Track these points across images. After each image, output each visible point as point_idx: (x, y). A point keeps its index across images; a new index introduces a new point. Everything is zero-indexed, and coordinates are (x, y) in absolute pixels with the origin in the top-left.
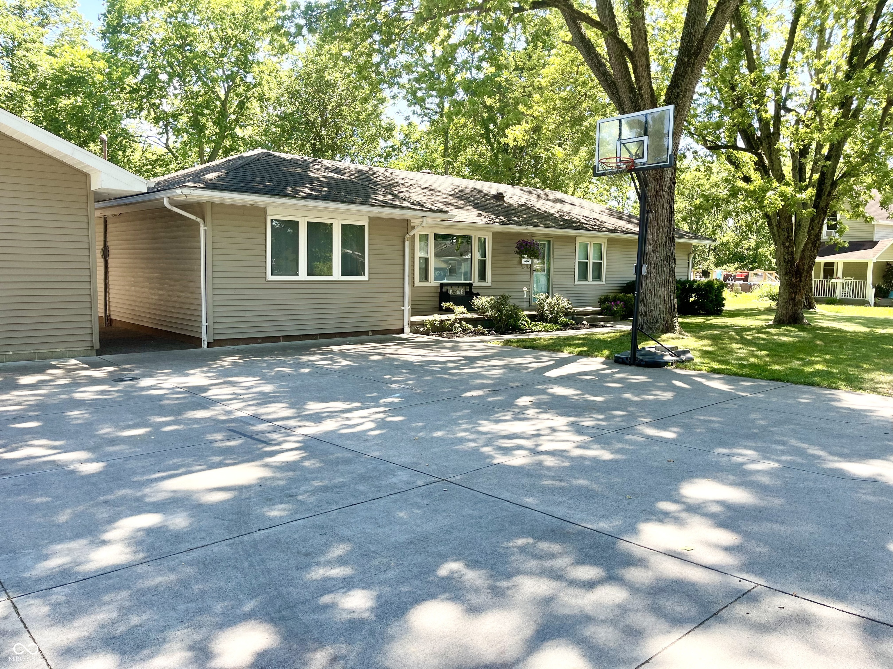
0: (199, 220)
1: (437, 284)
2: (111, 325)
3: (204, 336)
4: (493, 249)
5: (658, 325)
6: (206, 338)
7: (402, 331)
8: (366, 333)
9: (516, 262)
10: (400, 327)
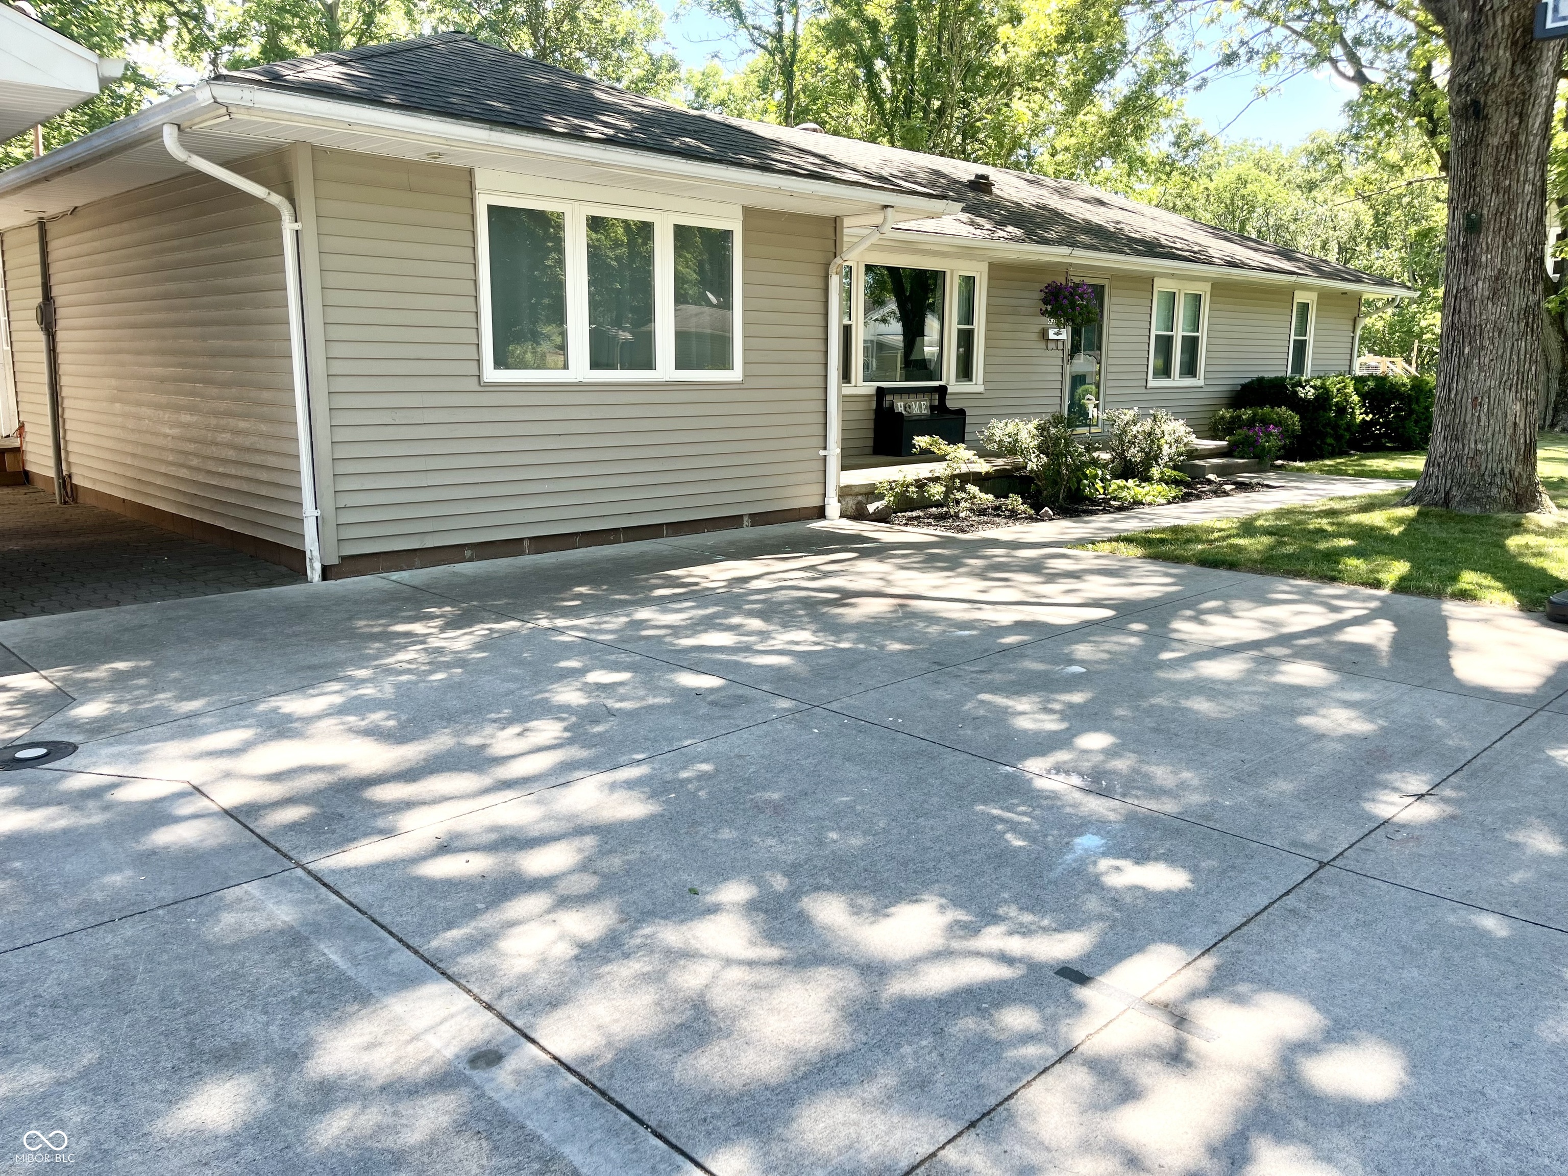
0: (275, 199)
1: (870, 388)
2: (75, 500)
3: (311, 546)
4: (988, 305)
5: (1495, 491)
6: (316, 553)
7: (820, 513)
8: (734, 521)
9: (1034, 336)
10: (815, 502)
